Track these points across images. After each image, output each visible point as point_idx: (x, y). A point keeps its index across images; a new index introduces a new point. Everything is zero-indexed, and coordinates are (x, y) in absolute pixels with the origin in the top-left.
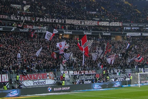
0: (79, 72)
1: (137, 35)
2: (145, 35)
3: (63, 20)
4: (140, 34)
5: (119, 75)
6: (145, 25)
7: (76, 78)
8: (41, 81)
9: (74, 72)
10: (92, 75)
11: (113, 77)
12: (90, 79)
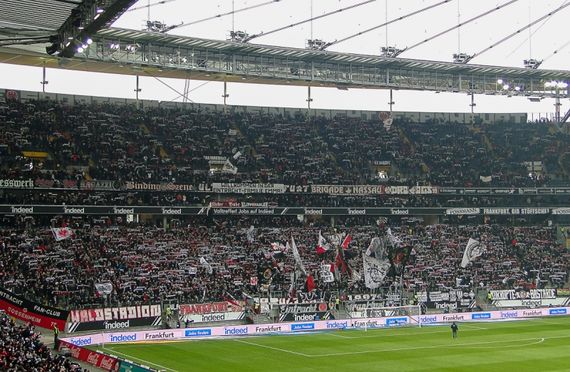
0: (289, 299)
1: (471, 213)
2: (490, 212)
3: (306, 187)
4: (478, 210)
6: (494, 190)
9: (280, 300)
10: (311, 305)
12: (307, 312)
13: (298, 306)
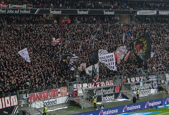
0: (94, 84)
1: (152, 14)
2: (163, 14)
4: (155, 12)
5: (143, 85)
7: (93, 93)
8: (51, 100)
9: (89, 85)
10: (111, 88)
12: (108, 93)
13: (104, 89)
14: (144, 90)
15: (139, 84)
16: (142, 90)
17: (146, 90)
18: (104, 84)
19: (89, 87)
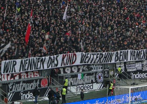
5: (82, 78)
7: (8, 88)
9: (3, 76)
10: (35, 81)
11: (71, 83)
12: (31, 89)
13: (24, 82)
14: (83, 84)
15: (76, 76)
16: (80, 85)
17: (87, 85)
18: (26, 75)
19: (3, 79)
